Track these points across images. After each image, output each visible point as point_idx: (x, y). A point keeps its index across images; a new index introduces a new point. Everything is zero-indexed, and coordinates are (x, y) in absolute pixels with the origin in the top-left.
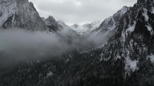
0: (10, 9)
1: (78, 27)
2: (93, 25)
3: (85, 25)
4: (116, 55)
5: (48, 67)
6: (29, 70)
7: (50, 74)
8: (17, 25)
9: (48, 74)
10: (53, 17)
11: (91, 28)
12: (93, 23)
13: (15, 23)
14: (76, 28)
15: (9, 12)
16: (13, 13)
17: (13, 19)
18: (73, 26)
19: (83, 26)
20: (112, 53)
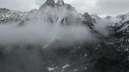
0: (62, 14)
1: (110, 19)
2: (126, 16)
3: (118, 16)
4: (126, 49)
5: (84, 51)
6: (75, 52)
7: (86, 55)
8: (66, 25)
9: (84, 55)
10: (88, 13)
11: (124, 19)
12: (126, 15)
13: (65, 23)
14: (108, 19)
15: (61, 16)
16: (64, 17)
17: (64, 20)
18: (106, 18)
19: (116, 17)
20: (124, 47)
